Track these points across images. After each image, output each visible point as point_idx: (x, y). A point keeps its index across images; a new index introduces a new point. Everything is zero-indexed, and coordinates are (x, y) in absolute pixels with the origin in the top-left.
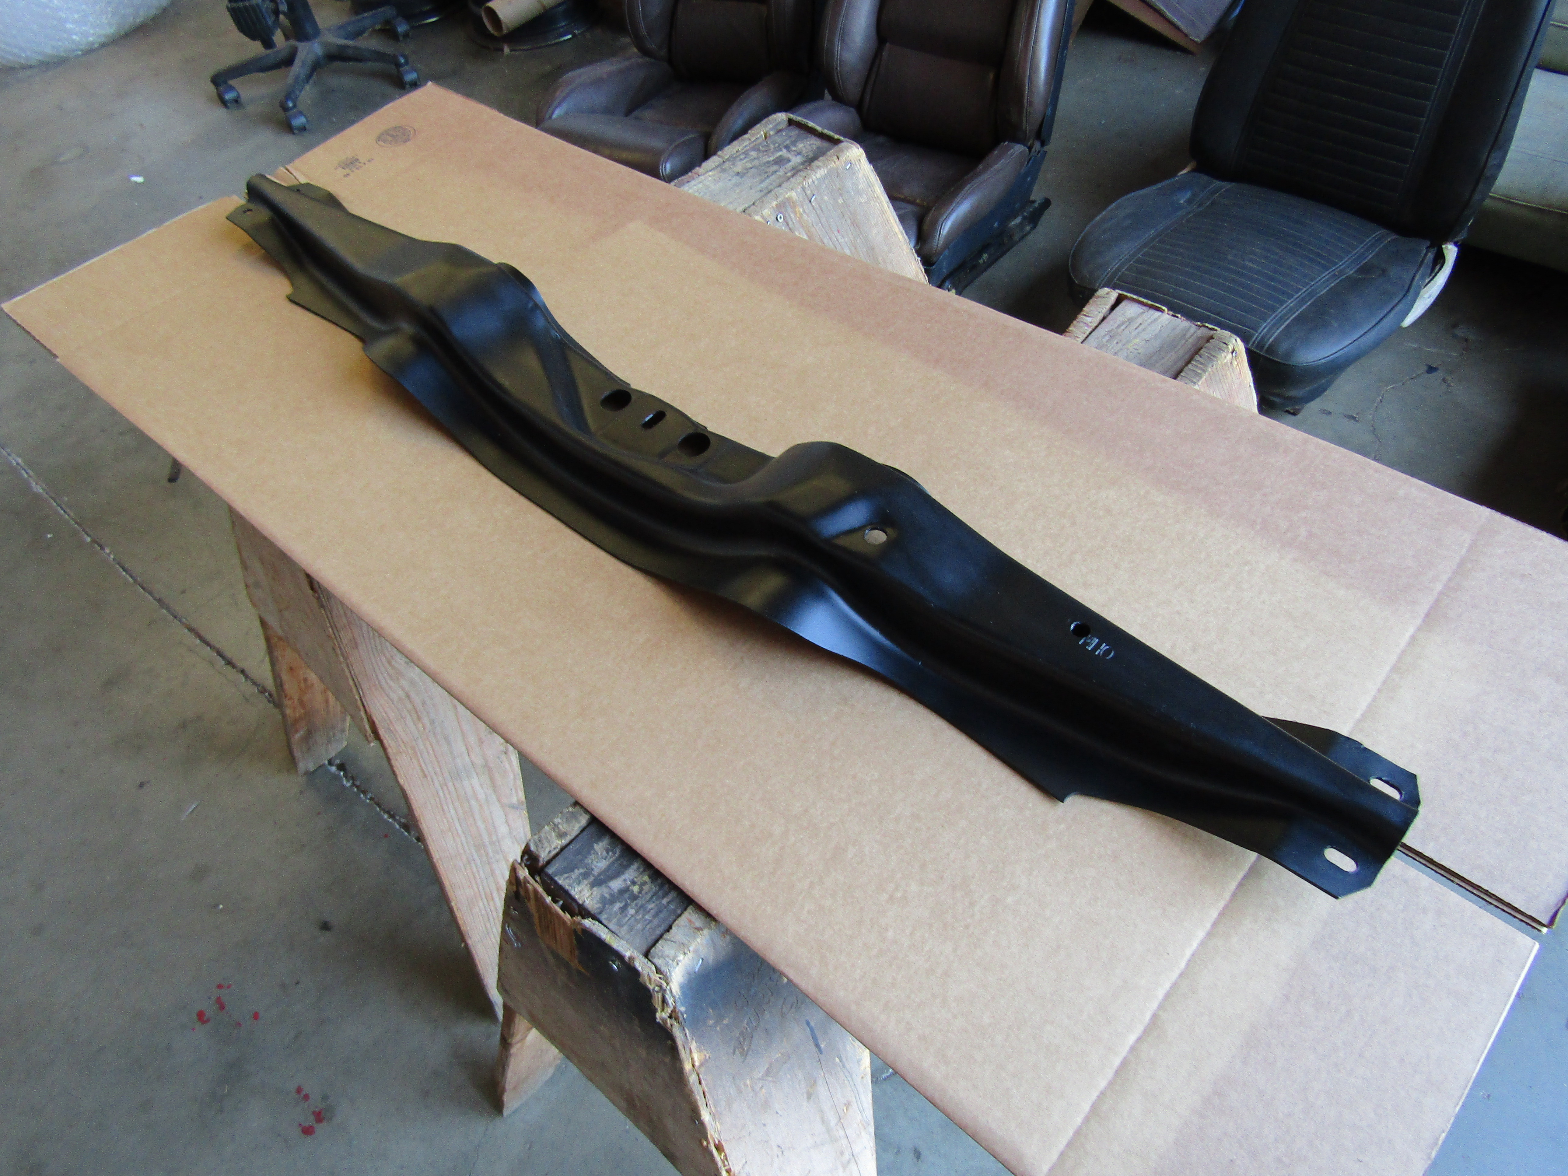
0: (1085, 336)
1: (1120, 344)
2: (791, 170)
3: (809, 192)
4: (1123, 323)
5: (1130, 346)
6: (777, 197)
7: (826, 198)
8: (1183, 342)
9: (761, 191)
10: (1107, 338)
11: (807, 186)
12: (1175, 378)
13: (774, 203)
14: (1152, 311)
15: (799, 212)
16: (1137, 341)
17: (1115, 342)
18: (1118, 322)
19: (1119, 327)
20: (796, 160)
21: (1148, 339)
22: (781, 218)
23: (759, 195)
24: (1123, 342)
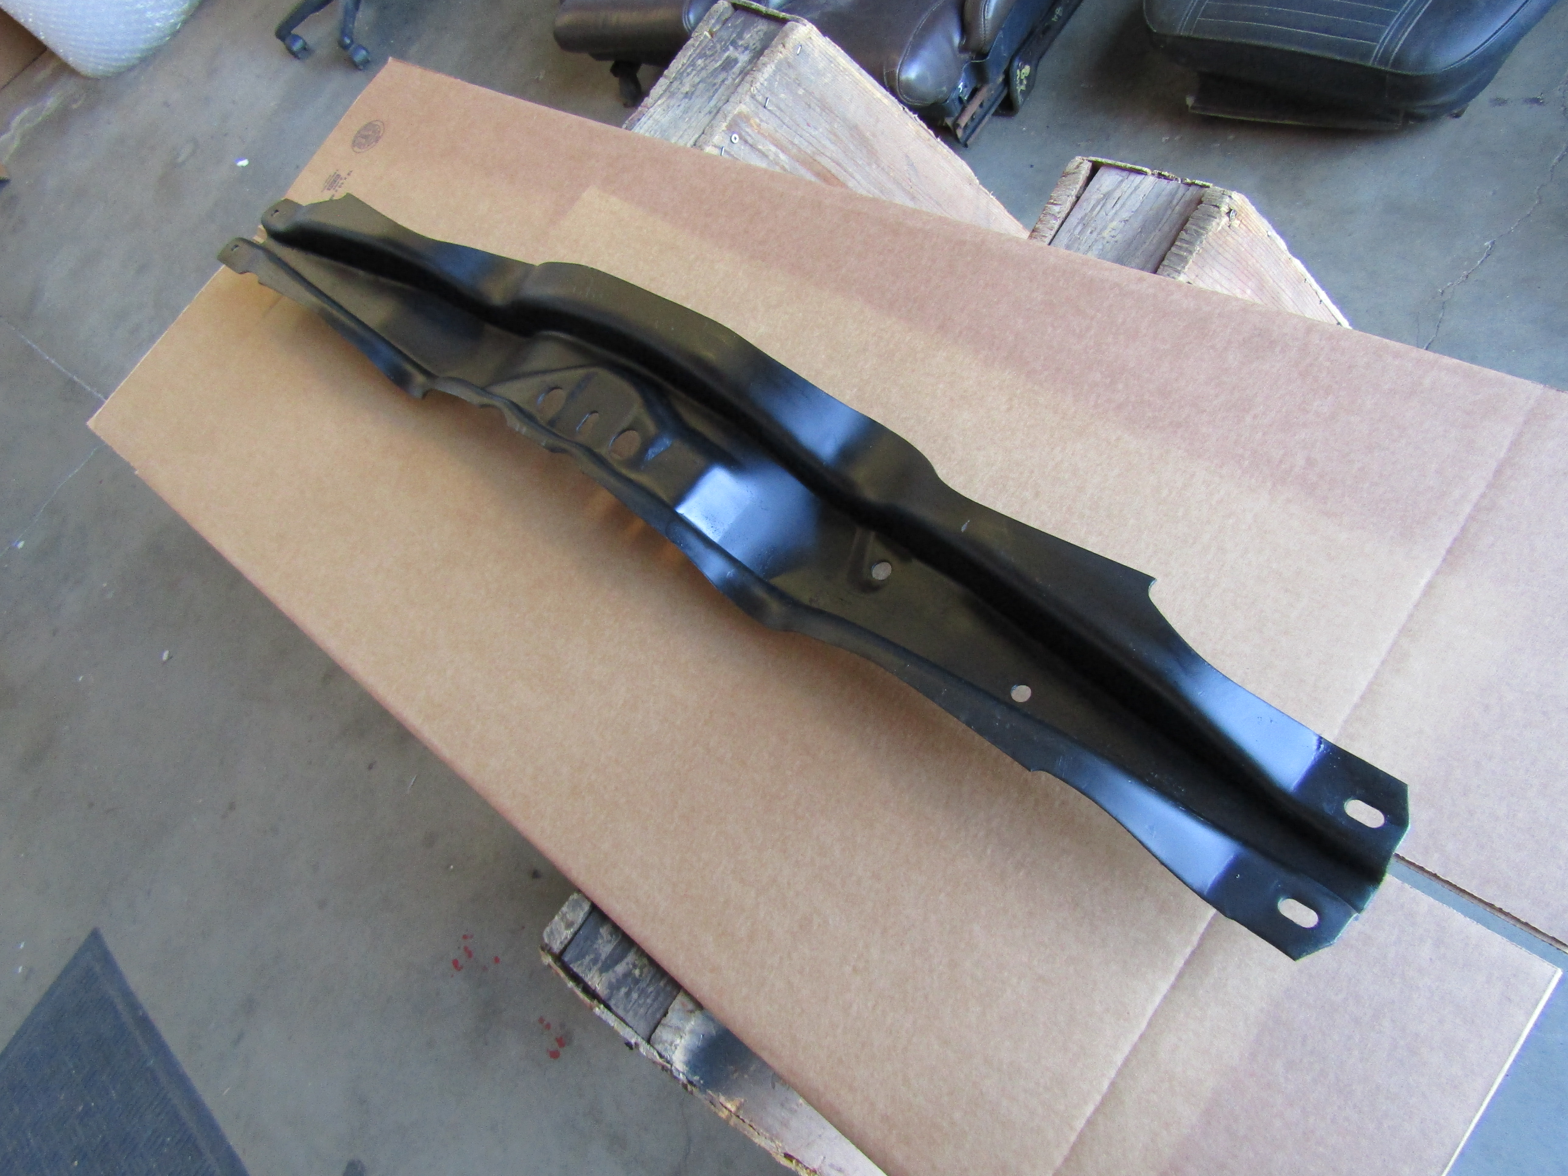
0: (1053, 233)
1: (1095, 234)
2: (740, 74)
3: (760, 98)
4: (1098, 202)
5: (1106, 234)
6: (725, 117)
7: (782, 96)
8: (1169, 212)
9: (710, 113)
10: (1079, 228)
11: (756, 92)
12: (1155, 272)
13: (725, 124)
14: (1132, 177)
15: (755, 122)
16: (1114, 224)
17: (1089, 231)
18: (1093, 202)
19: (1093, 209)
20: (744, 58)
21: (1127, 219)
22: (735, 138)
23: (708, 118)
24: (1098, 230)
